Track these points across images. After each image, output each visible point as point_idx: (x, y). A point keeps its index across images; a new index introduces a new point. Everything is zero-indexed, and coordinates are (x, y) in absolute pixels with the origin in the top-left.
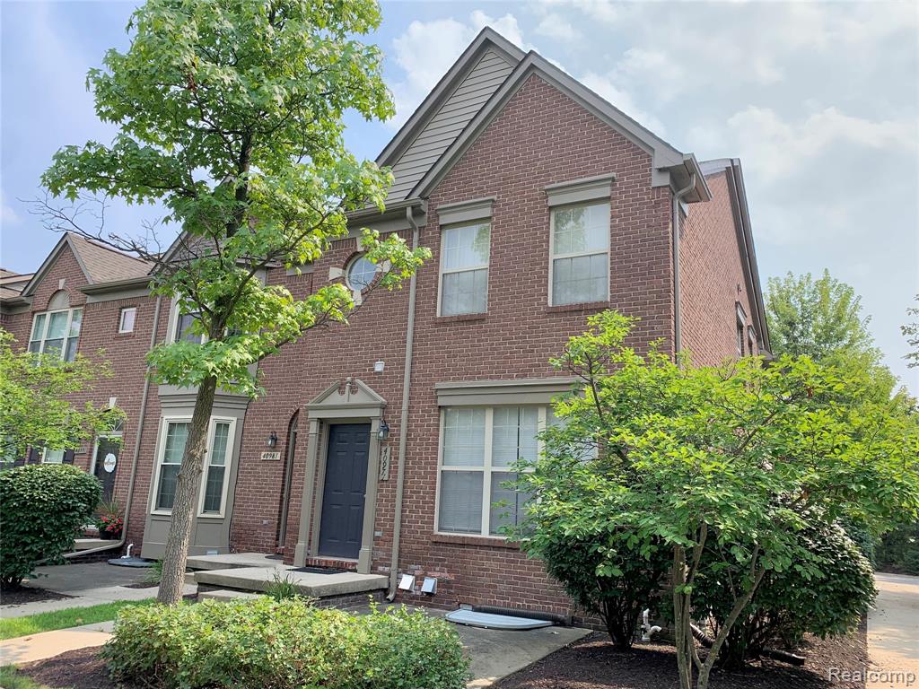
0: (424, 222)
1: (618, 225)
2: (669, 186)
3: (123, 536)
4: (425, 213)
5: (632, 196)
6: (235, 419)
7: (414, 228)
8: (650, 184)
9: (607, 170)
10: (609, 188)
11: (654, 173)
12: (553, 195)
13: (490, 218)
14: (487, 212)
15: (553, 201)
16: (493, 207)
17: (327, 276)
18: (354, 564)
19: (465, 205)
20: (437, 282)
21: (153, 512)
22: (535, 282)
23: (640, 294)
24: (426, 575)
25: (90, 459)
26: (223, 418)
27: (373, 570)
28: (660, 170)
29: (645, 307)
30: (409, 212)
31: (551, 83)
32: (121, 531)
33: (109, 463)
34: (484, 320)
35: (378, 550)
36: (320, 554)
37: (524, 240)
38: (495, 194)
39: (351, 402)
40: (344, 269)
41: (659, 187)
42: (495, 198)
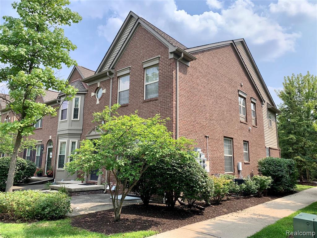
0: (113, 76)
1: (161, 72)
2: (173, 58)
3: (53, 176)
4: (113, 73)
5: (164, 62)
6: (77, 140)
7: (111, 78)
8: (168, 58)
9: (158, 54)
10: (158, 61)
11: (170, 54)
12: (144, 64)
13: (129, 73)
14: (128, 71)
15: (145, 66)
16: (130, 69)
17: (91, 95)
18: (97, 182)
19: (123, 70)
20: (117, 95)
21: (57, 169)
22: (140, 92)
23: (166, 94)
24: (113, 185)
25: (46, 154)
26: (74, 140)
27: (101, 184)
28: (171, 53)
29: (167, 98)
30: (108, 73)
31: (145, 28)
32: (53, 175)
33: (51, 155)
34: (128, 106)
35: (103, 178)
36: (91, 180)
37: (138, 79)
38: (130, 65)
39: (97, 134)
40: (95, 92)
41: (171, 59)
42: (130, 66)
